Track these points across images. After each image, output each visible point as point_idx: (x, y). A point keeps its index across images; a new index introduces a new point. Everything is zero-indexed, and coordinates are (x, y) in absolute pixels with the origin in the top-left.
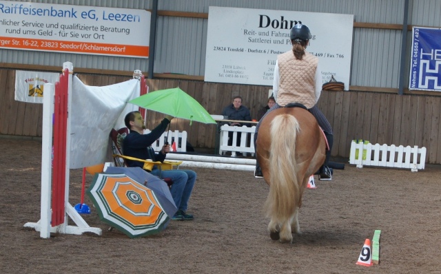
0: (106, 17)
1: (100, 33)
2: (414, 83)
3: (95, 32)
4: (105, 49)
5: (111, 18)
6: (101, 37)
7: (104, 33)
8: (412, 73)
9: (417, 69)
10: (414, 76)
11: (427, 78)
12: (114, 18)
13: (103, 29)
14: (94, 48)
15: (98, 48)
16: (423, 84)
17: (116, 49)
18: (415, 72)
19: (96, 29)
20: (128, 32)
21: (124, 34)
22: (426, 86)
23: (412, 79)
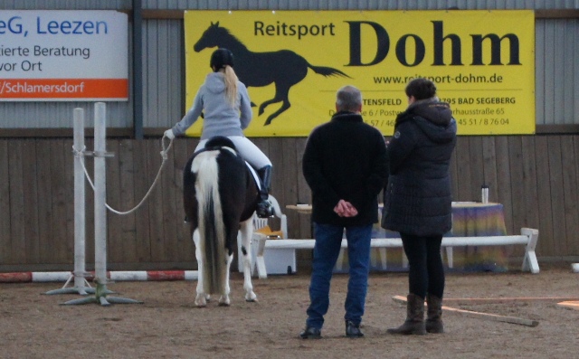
0: (44, 28)
1: (32, 58)
3: (24, 58)
4: (45, 89)
5: (53, 30)
6: (36, 67)
7: (41, 58)
12: (59, 30)
13: (39, 51)
14: (25, 89)
15: (32, 89)
17: (66, 88)
19: (25, 52)
20: (86, 53)
21: (79, 58)
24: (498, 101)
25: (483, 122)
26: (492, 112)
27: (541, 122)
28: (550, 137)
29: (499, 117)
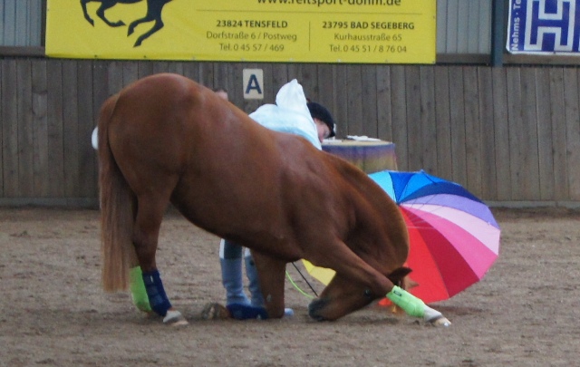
2: (516, 41)
8: (513, 22)
9: (521, 13)
10: (516, 27)
11: (542, 31)
16: (533, 41)
18: (517, 20)
22: (539, 46)
23: (512, 33)
24: (395, 26)
25: (378, 48)
26: (388, 38)
27: (442, 50)
28: (451, 68)
29: (396, 44)
